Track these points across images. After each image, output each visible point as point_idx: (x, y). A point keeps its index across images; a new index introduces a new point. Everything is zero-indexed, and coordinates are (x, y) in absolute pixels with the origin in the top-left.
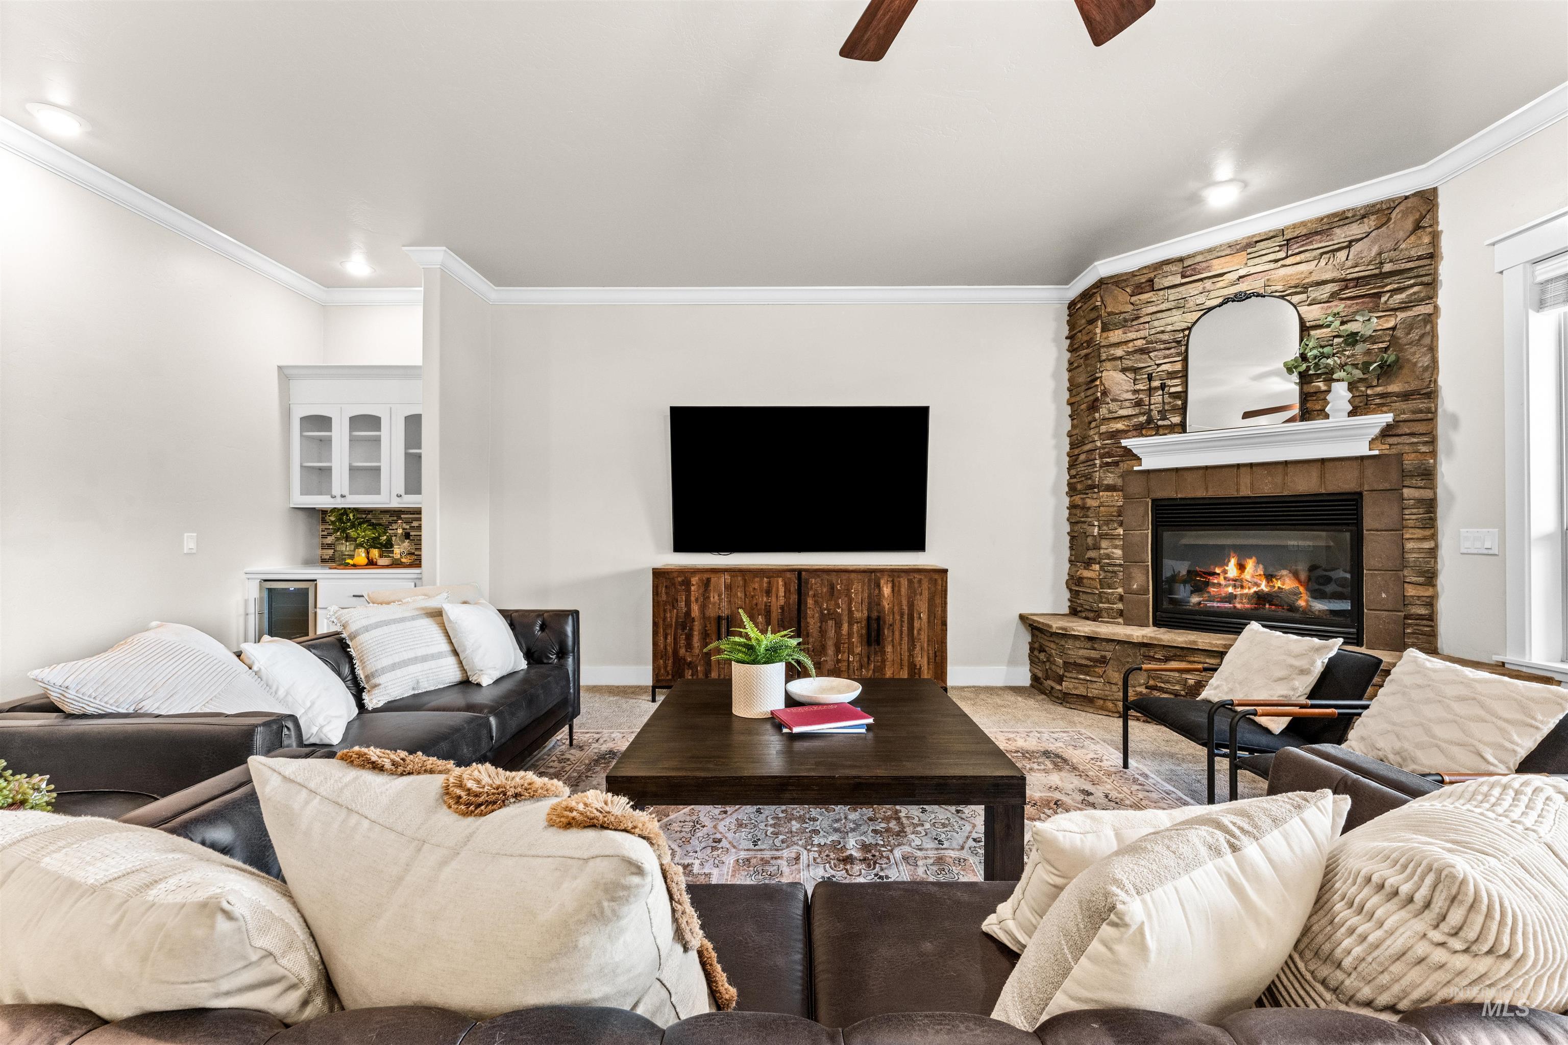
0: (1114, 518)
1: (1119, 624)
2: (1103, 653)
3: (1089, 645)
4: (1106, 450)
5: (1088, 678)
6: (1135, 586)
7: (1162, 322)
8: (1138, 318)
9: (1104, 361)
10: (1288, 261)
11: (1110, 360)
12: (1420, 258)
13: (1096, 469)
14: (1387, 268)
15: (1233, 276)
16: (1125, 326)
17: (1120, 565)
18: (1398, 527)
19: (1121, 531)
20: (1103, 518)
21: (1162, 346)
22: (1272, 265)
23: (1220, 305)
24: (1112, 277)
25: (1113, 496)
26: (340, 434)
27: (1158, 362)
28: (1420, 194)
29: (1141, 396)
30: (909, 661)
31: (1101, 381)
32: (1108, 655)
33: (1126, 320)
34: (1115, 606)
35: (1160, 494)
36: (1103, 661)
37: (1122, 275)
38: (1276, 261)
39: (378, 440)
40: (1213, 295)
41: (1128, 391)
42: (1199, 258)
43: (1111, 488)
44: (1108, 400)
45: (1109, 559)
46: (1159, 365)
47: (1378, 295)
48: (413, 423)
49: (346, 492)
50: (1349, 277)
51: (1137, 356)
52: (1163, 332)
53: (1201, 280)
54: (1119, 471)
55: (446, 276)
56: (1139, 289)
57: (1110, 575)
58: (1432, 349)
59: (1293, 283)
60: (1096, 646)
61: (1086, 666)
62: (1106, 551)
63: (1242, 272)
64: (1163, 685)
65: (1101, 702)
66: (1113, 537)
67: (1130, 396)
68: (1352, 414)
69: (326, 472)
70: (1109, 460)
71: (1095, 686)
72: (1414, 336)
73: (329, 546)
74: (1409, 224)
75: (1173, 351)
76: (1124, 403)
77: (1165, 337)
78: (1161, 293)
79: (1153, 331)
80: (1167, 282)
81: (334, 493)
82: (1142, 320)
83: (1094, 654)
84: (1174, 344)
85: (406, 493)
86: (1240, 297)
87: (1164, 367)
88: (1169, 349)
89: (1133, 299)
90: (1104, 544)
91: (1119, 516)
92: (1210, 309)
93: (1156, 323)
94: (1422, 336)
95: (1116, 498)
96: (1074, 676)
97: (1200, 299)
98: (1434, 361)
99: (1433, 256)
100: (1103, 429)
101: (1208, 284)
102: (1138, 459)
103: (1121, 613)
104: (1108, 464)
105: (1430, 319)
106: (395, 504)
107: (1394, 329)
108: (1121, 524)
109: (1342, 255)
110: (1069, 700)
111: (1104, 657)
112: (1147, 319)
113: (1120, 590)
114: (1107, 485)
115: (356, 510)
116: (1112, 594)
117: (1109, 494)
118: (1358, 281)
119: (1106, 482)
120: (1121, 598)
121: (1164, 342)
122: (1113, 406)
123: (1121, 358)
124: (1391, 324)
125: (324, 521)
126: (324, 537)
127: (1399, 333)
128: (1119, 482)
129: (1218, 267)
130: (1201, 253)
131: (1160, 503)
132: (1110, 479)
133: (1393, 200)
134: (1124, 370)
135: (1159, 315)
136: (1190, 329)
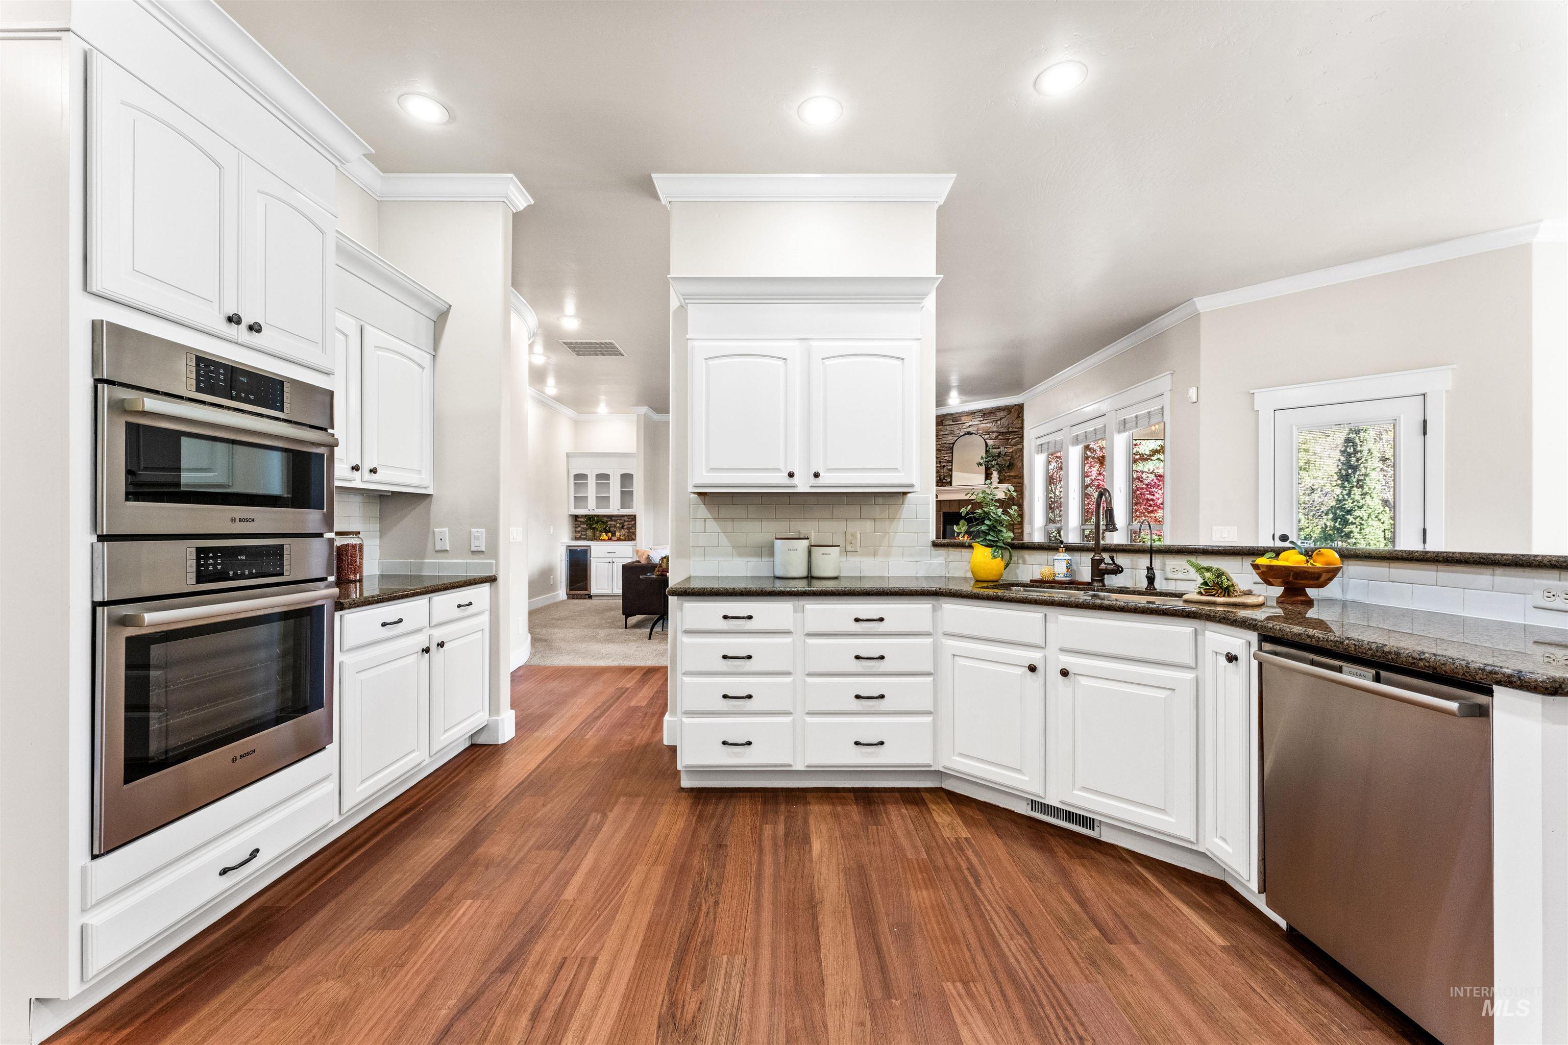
10: (984, 422)
12: (1018, 428)
14: (1010, 430)
15: (967, 425)
22: (979, 423)
23: (963, 436)
26: (592, 482)
27: (944, 455)
28: (1019, 405)
35: (945, 510)
38: (981, 421)
39: (609, 483)
40: (962, 430)
42: (957, 415)
47: (1008, 439)
48: (626, 478)
49: (594, 508)
50: (1000, 431)
55: (646, 416)
56: (939, 424)
58: (1022, 461)
59: (985, 430)
63: (970, 424)
68: (999, 483)
69: (585, 498)
72: (1017, 456)
73: (579, 532)
74: (1016, 416)
77: (947, 445)
79: (943, 442)
80: (947, 423)
81: (589, 508)
85: (621, 508)
86: (969, 433)
87: (946, 458)
88: (948, 450)
92: (961, 436)
93: (944, 439)
94: (1019, 456)
97: (958, 432)
98: (1023, 465)
99: (1022, 428)
101: (960, 426)
105: (1022, 450)
106: (616, 513)
107: (1012, 452)
109: (999, 422)
112: (941, 437)
115: (597, 516)
118: (1003, 433)
121: (946, 447)
124: (1011, 451)
125: (576, 521)
126: (577, 528)
127: (1014, 454)
129: (963, 420)
130: (958, 413)
131: (945, 513)
133: (1012, 406)
135: (945, 436)
136: (954, 443)
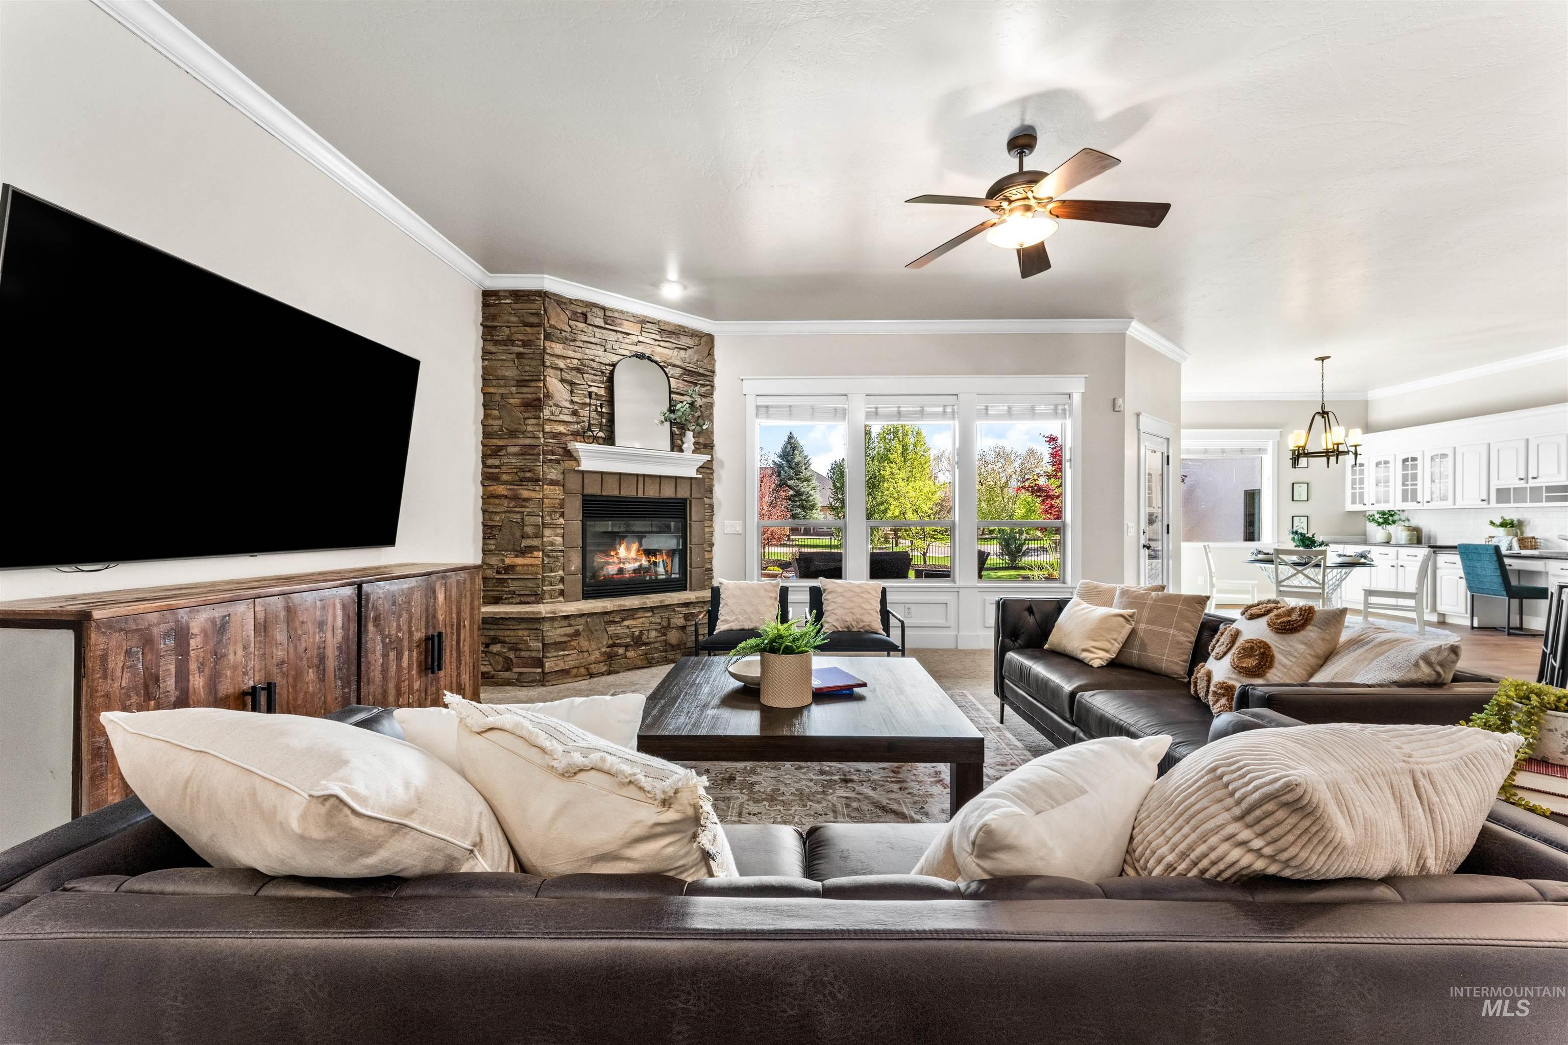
0: (557, 510)
1: (560, 602)
2: (577, 627)
3: (565, 623)
4: (550, 448)
5: (566, 653)
6: (573, 568)
7: (591, 352)
8: (575, 340)
9: (548, 367)
10: (663, 343)
11: (553, 368)
12: (707, 371)
13: (539, 464)
14: (699, 370)
15: (633, 338)
16: (565, 343)
17: (560, 551)
18: (701, 520)
19: (562, 521)
20: (548, 509)
21: (593, 372)
22: (653, 342)
23: (631, 357)
24: (555, 295)
25: (555, 490)
27: (589, 383)
28: (707, 335)
29: (576, 407)
30: (457, 681)
31: (544, 384)
32: (581, 628)
33: (566, 339)
34: (557, 587)
35: (589, 491)
36: (577, 634)
37: (562, 297)
38: (656, 340)
40: (625, 347)
41: (566, 400)
42: (616, 315)
43: (553, 483)
44: (551, 403)
45: (552, 546)
46: (590, 386)
47: (696, 384)
50: (687, 368)
51: (574, 373)
52: (593, 360)
53: (616, 331)
54: (560, 468)
56: (575, 316)
57: (553, 560)
59: (666, 359)
60: (572, 622)
61: (565, 642)
62: (550, 539)
63: (640, 338)
64: (619, 641)
65: (575, 670)
66: (554, 526)
67: (567, 404)
68: (694, 452)
70: (553, 458)
71: (570, 658)
74: (701, 349)
75: (598, 378)
76: (564, 410)
77: (594, 365)
78: (591, 328)
79: (586, 357)
80: (595, 321)
82: (578, 344)
83: (570, 630)
84: (599, 373)
86: (639, 356)
87: (593, 389)
88: (596, 375)
89: (571, 323)
90: (547, 532)
91: (561, 508)
92: (625, 358)
93: (587, 351)
95: (558, 492)
96: (555, 654)
97: (616, 346)
99: (713, 373)
100: (547, 428)
101: (620, 336)
102: (577, 460)
103: (562, 593)
104: (551, 461)
108: (562, 515)
109: (683, 353)
110: (549, 679)
111: (577, 631)
112: (581, 344)
113: (561, 573)
114: (551, 479)
116: (555, 577)
117: (552, 487)
118: (690, 372)
119: (549, 477)
120: (562, 580)
121: (593, 369)
122: (557, 410)
123: (561, 370)
128: (560, 477)
129: (627, 327)
130: (618, 311)
131: (589, 498)
132: (553, 474)
134: (563, 381)
135: (589, 345)
136: (614, 366)
